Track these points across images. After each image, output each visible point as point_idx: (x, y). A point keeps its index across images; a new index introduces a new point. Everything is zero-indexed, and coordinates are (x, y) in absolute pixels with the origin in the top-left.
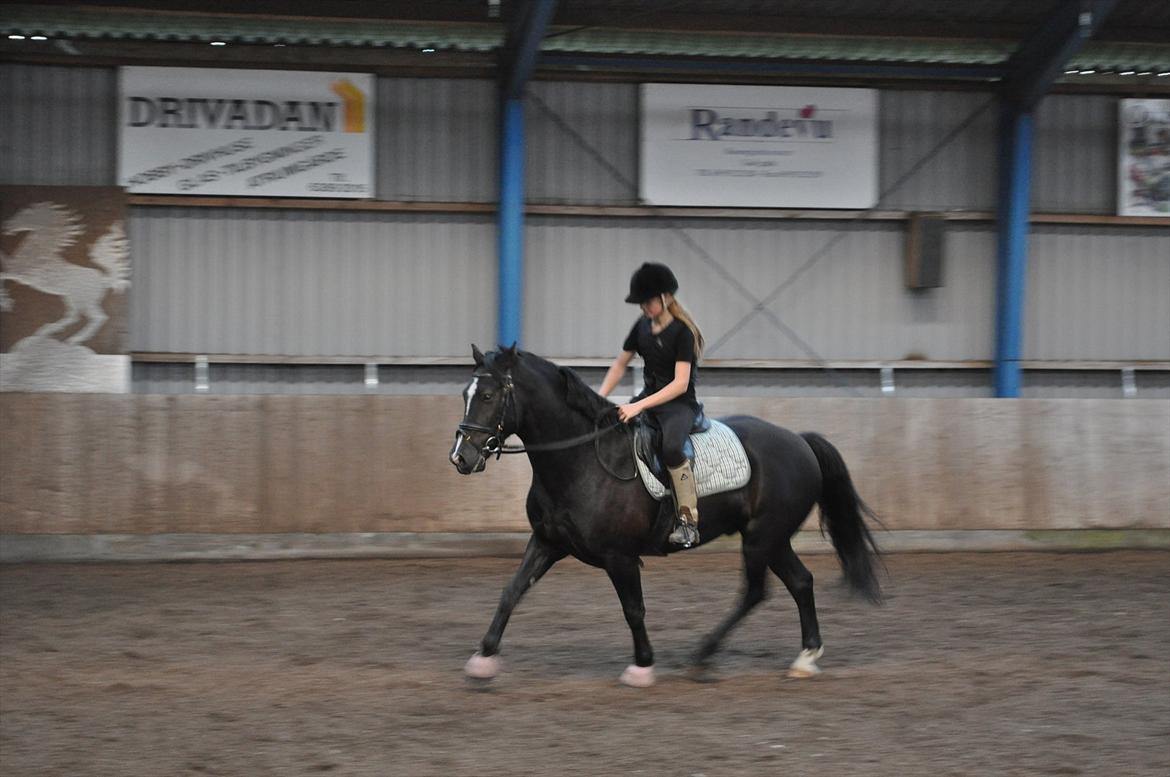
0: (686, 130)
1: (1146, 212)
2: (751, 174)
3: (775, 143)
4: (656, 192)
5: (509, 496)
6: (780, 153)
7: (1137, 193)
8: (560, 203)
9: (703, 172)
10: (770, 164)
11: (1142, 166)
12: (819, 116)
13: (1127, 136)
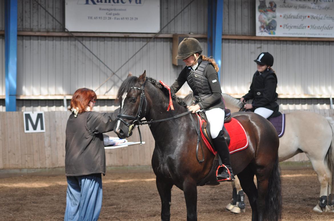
1: (265, 34)
2: (110, 18)
3: (119, 6)
4: (71, 26)
5: (14, 154)
6: (120, 10)
7: (262, 27)
8: (31, 30)
9: (90, 18)
10: (118, 14)
11: (264, 16)
13: (258, 4)
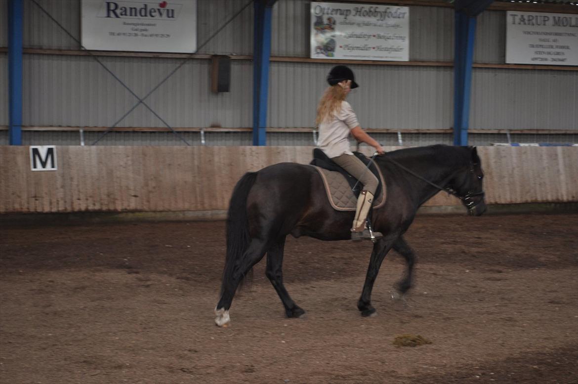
0: (104, 12)
1: (322, 56)
2: (136, 35)
3: (148, 20)
4: (89, 42)
5: (19, 197)
6: (149, 25)
7: (319, 48)
8: (41, 48)
9: (112, 34)
10: (146, 30)
11: (320, 35)
12: (168, 7)
13: (313, 20)
